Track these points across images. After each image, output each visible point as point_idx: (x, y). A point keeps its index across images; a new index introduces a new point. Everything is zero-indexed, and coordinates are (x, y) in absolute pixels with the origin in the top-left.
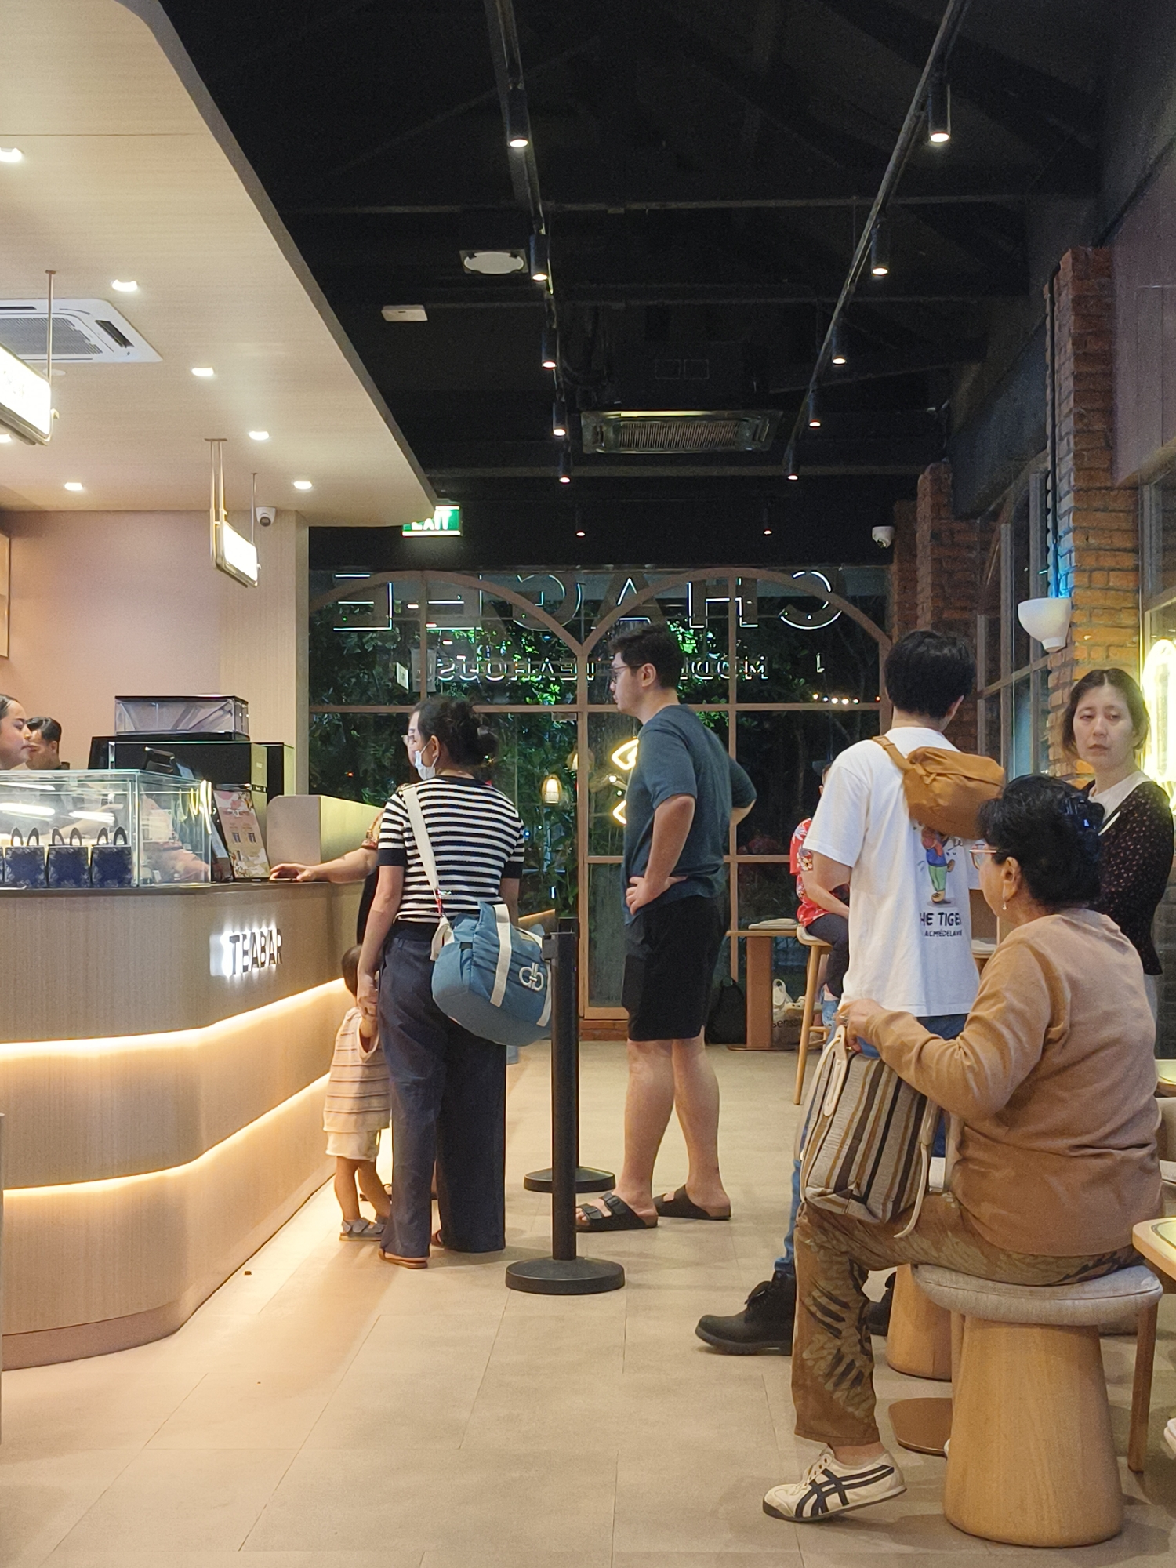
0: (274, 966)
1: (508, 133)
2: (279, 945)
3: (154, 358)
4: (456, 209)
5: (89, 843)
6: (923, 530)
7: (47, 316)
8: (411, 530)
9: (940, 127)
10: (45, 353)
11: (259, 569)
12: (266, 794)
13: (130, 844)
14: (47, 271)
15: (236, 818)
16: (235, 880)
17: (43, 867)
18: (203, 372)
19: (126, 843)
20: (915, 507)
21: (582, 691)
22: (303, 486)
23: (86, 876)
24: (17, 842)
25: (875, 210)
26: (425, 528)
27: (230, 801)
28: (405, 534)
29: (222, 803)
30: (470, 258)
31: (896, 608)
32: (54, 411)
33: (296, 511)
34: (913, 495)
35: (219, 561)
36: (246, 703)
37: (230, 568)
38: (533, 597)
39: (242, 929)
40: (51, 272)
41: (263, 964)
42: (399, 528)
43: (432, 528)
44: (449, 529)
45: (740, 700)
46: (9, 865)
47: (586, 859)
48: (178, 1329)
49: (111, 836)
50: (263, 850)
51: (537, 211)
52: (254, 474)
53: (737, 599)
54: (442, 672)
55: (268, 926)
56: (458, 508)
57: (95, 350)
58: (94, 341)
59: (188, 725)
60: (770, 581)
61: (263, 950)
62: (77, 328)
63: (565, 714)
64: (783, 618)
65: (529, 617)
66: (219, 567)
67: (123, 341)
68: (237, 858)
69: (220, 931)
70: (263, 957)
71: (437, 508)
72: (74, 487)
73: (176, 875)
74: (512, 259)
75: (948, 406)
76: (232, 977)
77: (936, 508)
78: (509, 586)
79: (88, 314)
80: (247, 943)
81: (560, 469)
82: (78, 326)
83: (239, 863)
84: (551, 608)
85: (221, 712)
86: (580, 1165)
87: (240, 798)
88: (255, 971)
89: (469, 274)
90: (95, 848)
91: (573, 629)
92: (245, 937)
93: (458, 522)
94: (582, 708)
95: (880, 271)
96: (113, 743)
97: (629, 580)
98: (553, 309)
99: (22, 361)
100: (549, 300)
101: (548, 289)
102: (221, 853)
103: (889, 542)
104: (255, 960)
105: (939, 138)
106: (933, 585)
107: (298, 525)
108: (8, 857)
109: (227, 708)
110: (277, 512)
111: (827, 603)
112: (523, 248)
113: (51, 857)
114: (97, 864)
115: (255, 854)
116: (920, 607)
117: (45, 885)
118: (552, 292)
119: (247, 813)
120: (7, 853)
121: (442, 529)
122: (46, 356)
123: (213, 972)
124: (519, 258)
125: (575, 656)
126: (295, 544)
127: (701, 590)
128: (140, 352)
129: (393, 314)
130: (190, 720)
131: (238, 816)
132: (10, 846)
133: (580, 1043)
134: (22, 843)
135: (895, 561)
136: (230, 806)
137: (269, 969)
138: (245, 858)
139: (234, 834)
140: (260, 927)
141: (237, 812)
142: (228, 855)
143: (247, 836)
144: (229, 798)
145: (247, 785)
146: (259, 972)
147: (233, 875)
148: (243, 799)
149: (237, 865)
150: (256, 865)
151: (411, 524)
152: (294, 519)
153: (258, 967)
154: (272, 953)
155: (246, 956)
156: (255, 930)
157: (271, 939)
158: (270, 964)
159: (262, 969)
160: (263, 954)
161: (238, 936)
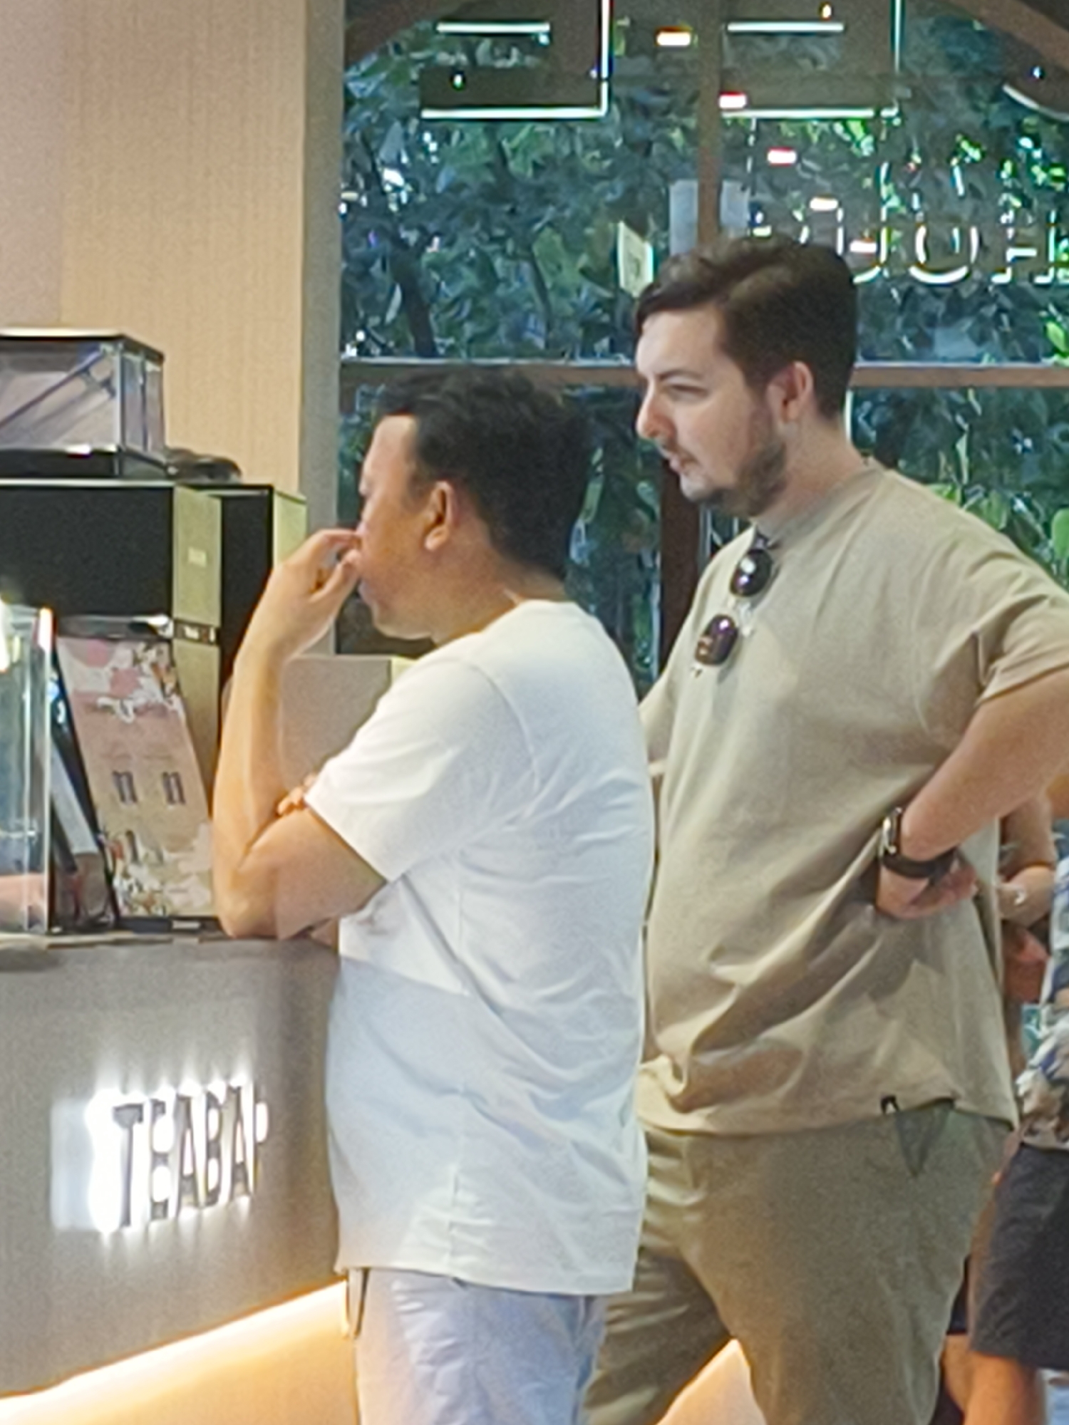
0: (244, 1202)
2: (262, 1136)
12: (214, 652)
15: (124, 726)
16: (121, 924)
27: (106, 671)
29: (83, 677)
36: (158, 358)
39: (150, 1084)
41: (213, 1196)
55: (227, 1077)
61: (213, 1149)
69: (83, 1089)
76: (117, 1236)
83: (132, 869)
85: (78, 386)
87: (137, 661)
88: (188, 1214)
102: (81, 841)
104: (188, 1183)
109: (98, 374)
115: (181, 842)
119: (162, 712)
123: (61, 1218)
131: (131, 718)
136: (106, 688)
137: (231, 1209)
138: (153, 855)
139: (117, 775)
140: (205, 1079)
141: (130, 705)
142: (100, 845)
143: (160, 786)
144: (103, 662)
145: (158, 621)
146: (199, 1220)
147: (116, 909)
148: (146, 667)
149: (126, 875)
150: (187, 876)
153: (196, 1204)
154: (239, 1159)
155: (161, 1170)
156: (191, 1087)
157: (238, 1117)
158: (232, 1196)
159: (208, 1212)
160: (213, 1163)
161: (139, 1107)
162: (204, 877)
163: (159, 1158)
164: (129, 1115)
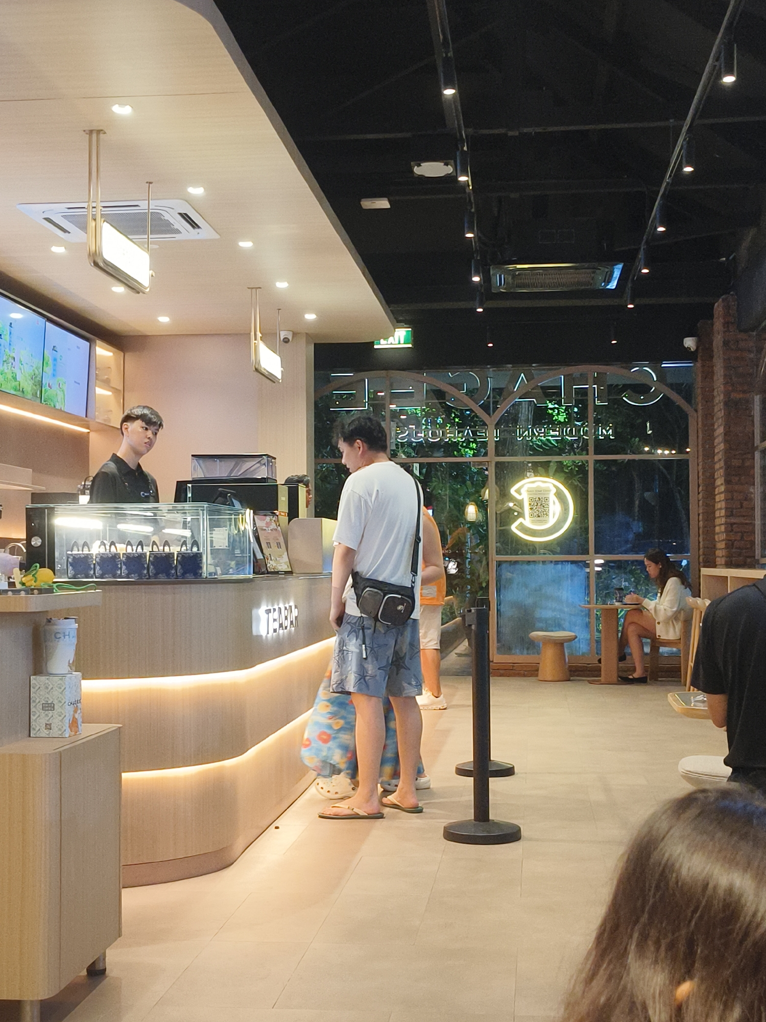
0: (293, 629)
1: (442, 86)
2: (296, 615)
3: (214, 236)
4: (409, 135)
5: (175, 549)
6: (718, 340)
7: (147, 211)
8: (380, 344)
9: (730, 72)
10: (145, 234)
11: (282, 372)
12: (287, 518)
13: (201, 551)
14: (147, 182)
15: (269, 533)
16: (268, 573)
17: (146, 566)
18: (246, 244)
19: (198, 550)
20: (712, 325)
21: (491, 448)
22: (310, 317)
23: (173, 572)
24: (129, 550)
25: (685, 129)
26: (389, 343)
27: (265, 522)
28: (376, 347)
29: (260, 523)
30: (418, 166)
31: (699, 391)
32: (151, 272)
33: (307, 334)
34: (711, 316)
35: (256, 367)
36: (275, 458)
37: (263, 370)
38: (459, 387)
39: (273, 605)
40: (150, 183)
41: (286, 628)
42: (372, 344)
43: (393, 343)
44: (404, 343)
45: (596, 453)
46: (125, 564)
47: (494, 557)
48: (233, 863)
49: (189, 546)
50: (286, 553)
51: (461, 135)
52: (279, 309)
53: (594, 386)
54: (399, 437)
56: (410, 329)
57: (178, 232)
58: (177, 226)
59: (238, 473)
60: (615, 373)
61: (286, 618)
62: (166, 218)
63: (480, 463)
64: (624, 398)
65: (456, 400)
66: (257, 370)
67: (194, 225)
68: (269, 558)
69: (259, 606)
71: (396, 330)
72: (164, 319)
73: (231, 570)
74: (446, 167)
75: (734, 258)
76: (266, 636)
77: (726, 324)
78: (445, 380)
79: (173, 209)
80: (277, 613)
81: (477, 304)
82: (167, 217)
83: (271, 562)
84: (471, 393)
85: (258, 465)
86: (492, 759)
87: (271, 520)
88: (281, 631)
89: (416, 178)
90: (179, 554)
91: (485, 408)
93: (410, 339)
94: (492, 458)
95: (688, 169)
96: (190, 485)
97: (522, 375)
98: (472, 198)
99: (131, 240)
100: (469, 193)
101: (469, 186)
102: (259, 556)
103: (695, 348)
104: (281, 625)
105: (729, 80)
106: (725, 376)
107: (308, 343)
108: (124, 559)
109: (263, 462)
110: (295, 334)
111: (654, 388)
112: (451, 159)
113: (151, 559)
114: (180, 563)
115: (280, 556)
116: (716, 390)
117: (148, 577)
118: (471, 188)
119: (276, 530)
120: (123, 557)
121: (399, 343)
122: (146, 236)
123: (254, 633)
124: (449, 166)
125: (487, 425)
126: (305, 355)
127: (570, 380)
128: (206, 233)
129: (369, 204)
130: (239, 471)
131: (270, 531)
132: (125, 552)
133: (491, 678)
134: (133, 550)
135: (699, 360)
136: (264, 525)
137: (290, 632)
138: (275, 559)
139: (267, 543)
141: (269, 529)
142: (264, 557)
143: (276, 545)
144: (264, 520)
145: (275, 512)
146: (284, 632)
147: (267, 570)
148: (273, 521)
149: (269, 563)
150: (281, 563)
151: (380, 340)
152: (305, 338)
153: (283, 629)
154: (292, 620)
155: (275, 622)
156: (282, 606)
157: (291, 611)
158: (290, 627)
159: (285, 631)
160: (286, 621)
161: (270, 610)
162: (285, 563)
163: (275, 620)
164: (268, 611)
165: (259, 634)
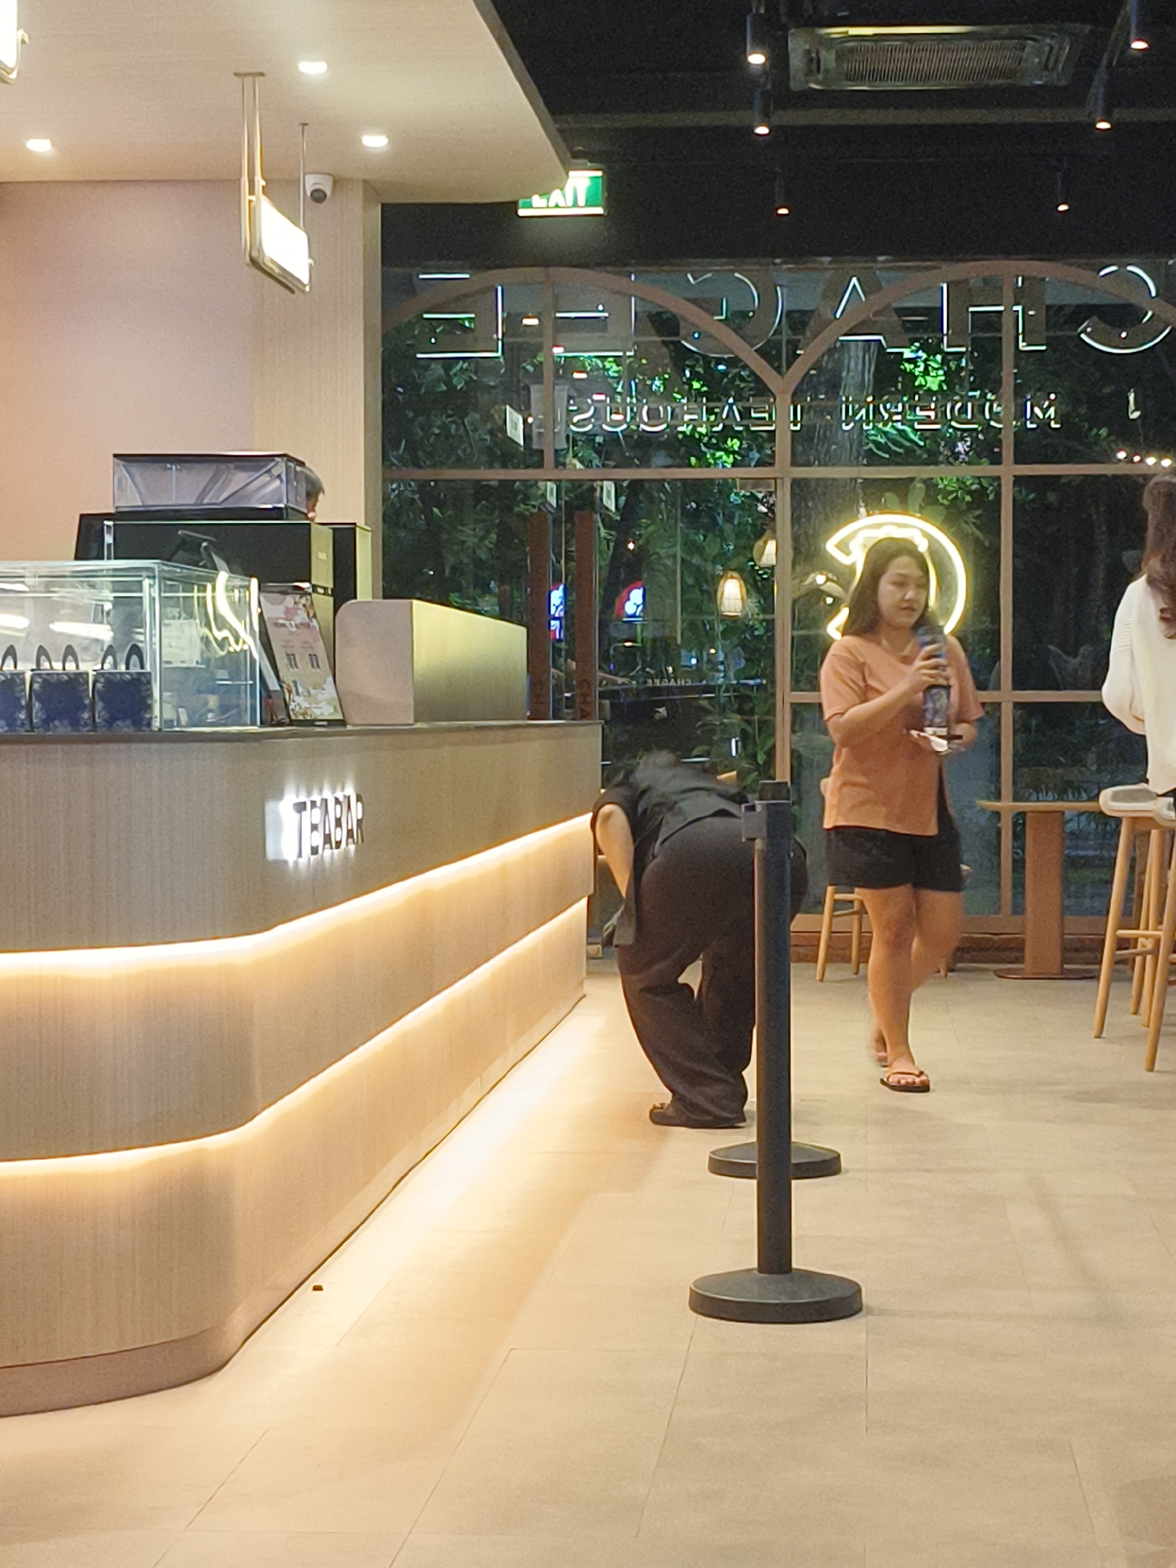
0: (352, 847)
2: (360, 817)
5: (89, 666)
8: (531, 207)
11: (311, 266)
12: (331, 599)
13: (148, 668)
15: (291, 633)
16: (292, 723)
17: (23, 702)
19: (142, 667)
21: (783, 446)
22: (375, 142)
23: (86, 715)
26: (552, 204)
27: (282, 608)
28: (522, 212)
29: (274, 613)
32: (21, 32)
33: (365, 182)
35: (255, 254)
37: (270, 264)
38: (712, 307)
39: (309, 793)
41: (338, 844)
42: (514, 205)
43: (561, 204)
44: (587, 205)
45: (1017, 462)
47: (786, 697)
48: (223, 1366)
49: (122, 657)
50: (330, 679)
52: (305, 125)
53: (1015, 308)
54: (575, 419)
55: (343, 789)
56: (599, 173)
59: (218, 498)
60: (1064, 279)
61: (338, 823)
63: (758, 482)
64: (1083, 336)
65: (706, 335)
66: (255, 263)
68: (294, 691)
69: (279, 795)
70: (340, 834)
71: (571, 173)
72: (40, 146)
73: (210, 715)
76: (296, 863)
78: (679, 290)
80: (317, 814)
81: (757, 115)
83: (297, 698)
84: (738, 321)
85: (266, 478)
86: (793, 1140)
87: (296, 603)
88: (327, 853)
90: (99, 674)
91: (769, 353)
92: (313, 804)
93: (600, 198)
94: (784, 471)
96: (111, 523)
97: (854, 280)
102: (273, 685)
104: (327, 839)
107: (367, 200)
109: (275, 472)
110: (338, 183)
111: (1150, 314)
113: (36, 686)
114: (102, 699)
115: (319, 686)
117: (27, 727)
119: (308, 626)
121: (575, 205)
123: (271, 855)
125: (773, 394)
126: (362, 229)
127: (962, 294)
130: (222, 490)
131: (294, 629)
136: (283, 616)
137: (346, 851)
138: (306, 693)
139: (288, 655)
140: (334, 792)
141: (293, 623)
142: (281, 687)
143: (308, 659)
144: (280, 604)
145: (305, 585)
146: (332, 854)
147: (289, 716)
148: (301, 606)
149: (294, 701)
150: (321, 702)
151: (530, 197)
152: (361, 193)
153: (331, 848)
154: (350, 828)
155: (315, 832)
156: (327, 794)
157: (349, 808)
158: (347, 844)
159: (336, 851)
160: (338, 829)
161: (305, 803)
162: (329, 702)
164: (300, 807)
165: (281, 858)
